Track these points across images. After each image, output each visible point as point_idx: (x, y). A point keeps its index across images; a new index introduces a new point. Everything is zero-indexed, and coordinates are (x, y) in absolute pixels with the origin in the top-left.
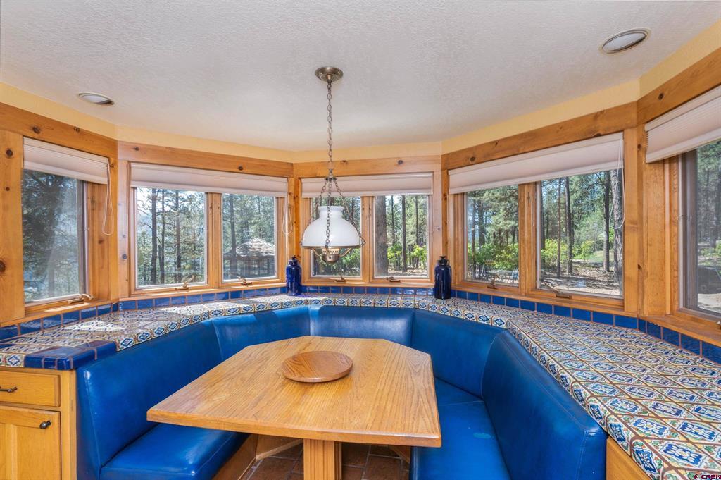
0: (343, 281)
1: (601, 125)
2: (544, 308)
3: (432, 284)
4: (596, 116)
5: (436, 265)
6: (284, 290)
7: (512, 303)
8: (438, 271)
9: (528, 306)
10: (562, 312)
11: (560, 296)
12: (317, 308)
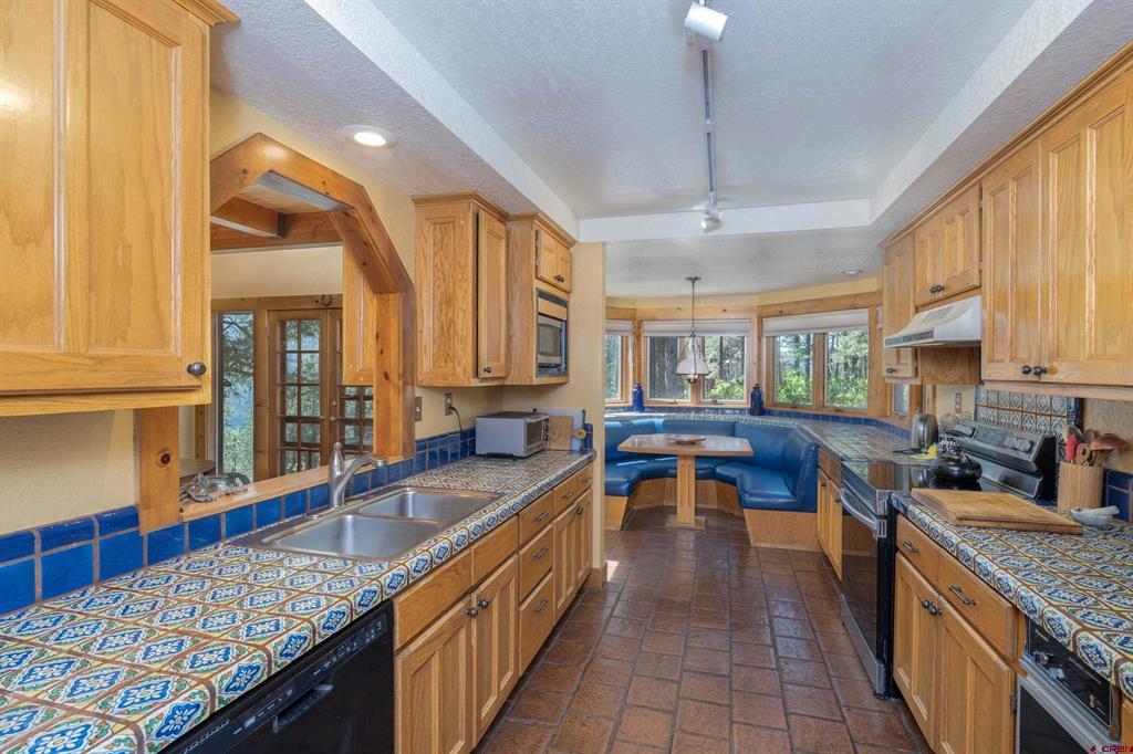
0: (675, 403)
1: (859, 302)
2: (825, 418)
3: (749, 406)
4: (856, 296)
5: (752, 390)
6: (630, 409)
7: (806, 416)
8: (753, 395)
9: (816, 417)
10: (835, 419)
11: (837, 410)
12: (661, 421)
